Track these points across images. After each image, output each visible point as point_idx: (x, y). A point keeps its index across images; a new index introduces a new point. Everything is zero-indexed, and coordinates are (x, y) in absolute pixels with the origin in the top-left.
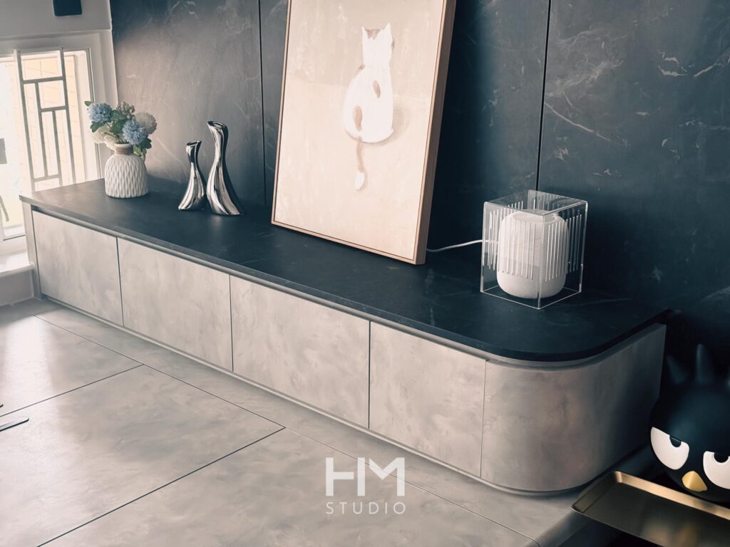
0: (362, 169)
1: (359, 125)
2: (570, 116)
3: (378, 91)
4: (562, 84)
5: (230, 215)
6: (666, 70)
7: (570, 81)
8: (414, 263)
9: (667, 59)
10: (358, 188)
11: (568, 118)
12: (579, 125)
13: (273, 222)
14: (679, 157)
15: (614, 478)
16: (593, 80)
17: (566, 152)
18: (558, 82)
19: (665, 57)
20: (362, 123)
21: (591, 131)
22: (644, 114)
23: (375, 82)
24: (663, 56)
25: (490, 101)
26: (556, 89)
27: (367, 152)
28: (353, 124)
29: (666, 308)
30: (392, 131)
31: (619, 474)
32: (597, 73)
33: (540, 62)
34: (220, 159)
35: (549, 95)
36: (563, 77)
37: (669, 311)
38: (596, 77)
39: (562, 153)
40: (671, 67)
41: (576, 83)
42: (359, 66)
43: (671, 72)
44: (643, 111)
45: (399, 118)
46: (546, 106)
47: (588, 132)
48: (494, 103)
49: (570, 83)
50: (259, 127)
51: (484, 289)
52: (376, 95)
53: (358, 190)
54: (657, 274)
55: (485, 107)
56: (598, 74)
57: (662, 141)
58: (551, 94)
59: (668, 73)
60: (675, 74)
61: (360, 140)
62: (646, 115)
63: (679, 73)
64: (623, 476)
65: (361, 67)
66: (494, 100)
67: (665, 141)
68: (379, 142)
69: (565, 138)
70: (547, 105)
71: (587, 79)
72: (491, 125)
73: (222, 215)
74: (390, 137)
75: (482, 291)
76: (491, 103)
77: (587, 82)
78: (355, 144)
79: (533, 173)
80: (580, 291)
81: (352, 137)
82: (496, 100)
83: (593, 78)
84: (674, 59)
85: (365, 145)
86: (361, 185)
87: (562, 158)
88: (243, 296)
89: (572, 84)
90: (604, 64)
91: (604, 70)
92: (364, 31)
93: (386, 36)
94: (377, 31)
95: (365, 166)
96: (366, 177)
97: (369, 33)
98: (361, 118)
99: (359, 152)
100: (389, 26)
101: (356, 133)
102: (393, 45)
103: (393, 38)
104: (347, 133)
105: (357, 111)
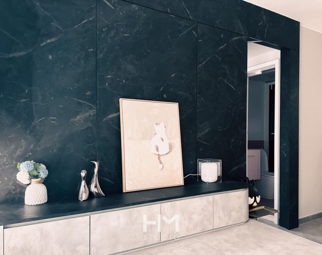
0: (161, 163)
1: (158, 150)
2: (202, 141)
3: (163, 140)
4: (200, 134)
8: (183, 185)
9: (219, 127)
10: (161, 169)
13: (125, 192)
14: (223, 146)
16: (206, 133)
20: (159, 150)
23: (161, 137)
27: (162, 158)
28: (156, 151)
36: (200, 132)
43: (220, 130)
45: (171, 147)
47: (206, 144)
49: (202, 134)
52: (162, 141)
53: (161, 170)
61: (159, 155)
65: (155, 134)
68: (166, 154)
69: (201, 146)
70: (197, 139)
74: (169, 152)
78: (157, 156)
86: (162, 168)
87: (201, 150)
90: (208, 129)
91: (208, 130)
92: (154, 124)
93: (162, 125)
94: (159, 124)
95: (162, 162)
96: (163, 165)
97: (157, 124)
98: (158, 148)
99: (159, 158)
100: (163, 122)
101: (157, 153)
102: (165, 127)
103: (165, 125)
104: (154, 154)
105: (156, 146)
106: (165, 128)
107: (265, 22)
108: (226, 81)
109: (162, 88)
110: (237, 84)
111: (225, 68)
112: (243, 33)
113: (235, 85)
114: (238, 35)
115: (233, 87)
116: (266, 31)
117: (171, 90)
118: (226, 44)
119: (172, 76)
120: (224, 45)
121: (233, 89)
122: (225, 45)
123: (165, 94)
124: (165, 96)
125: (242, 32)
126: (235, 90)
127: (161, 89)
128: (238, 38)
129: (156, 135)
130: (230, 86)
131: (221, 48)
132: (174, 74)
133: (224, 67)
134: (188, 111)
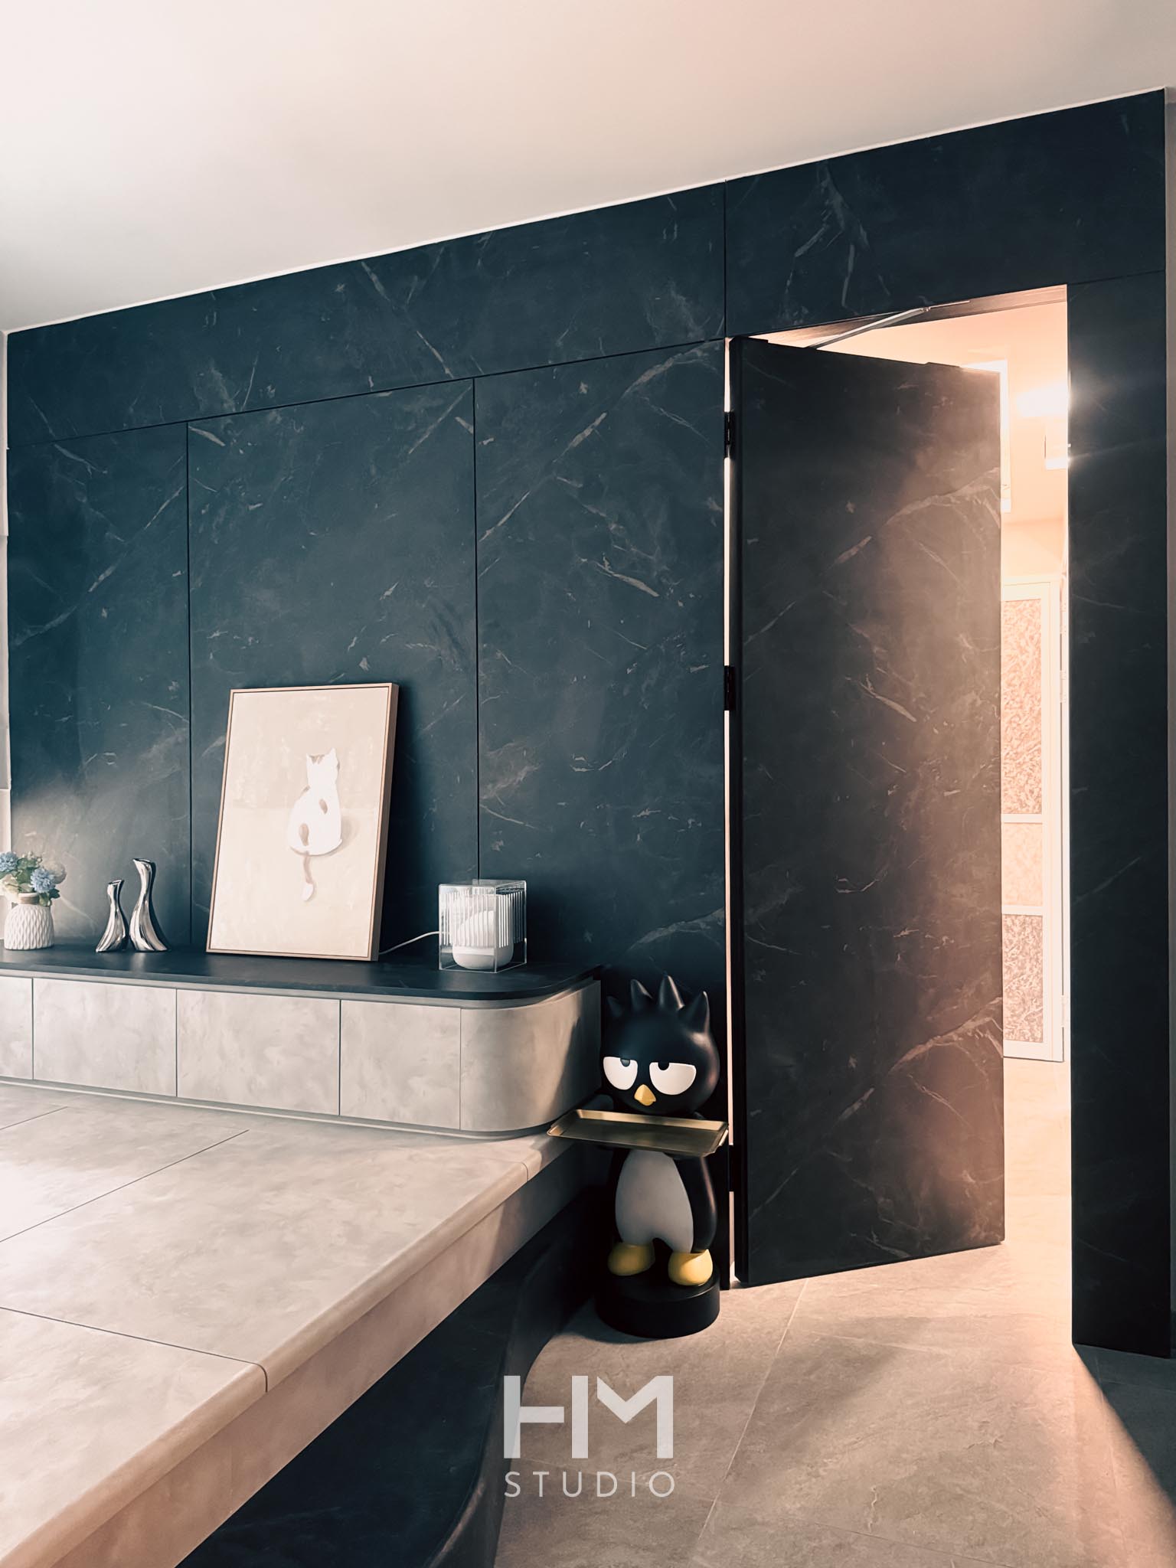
0: (309, 880)
1: (305, 841)
2: (502, 812)
3: (325, 808)
4: (493, 787)
5: (155, 951)
6: (577, 768)
8: (369, 959)
9: (577, 759)
10: (306, 898)
11: (500, 814)
12: (510, 819)
13: (208, 950)
14: (595, 835)
15: (577, 1115)
17: (502, 843)
18: (491, 786)
19: (575, 757)
20: (309, 841)
21: (521, 823)
22: (563, 804)
23: (322, 800)
24: (573, 757)
25: (430, 809)
26: (489, 793)
27: (314, 864)
28: (300, 841)
29: (598, 965)
30: (341, 841)
31: (580, 1112)
32: (521, 776)
33: (473, 771)
34: (147, 891)
35: (483, 797)
36: (494, 782)
37: (600, 967)
38: (522, 779)
39: (498, 845)
40: (580, 765)
41: (505, 786)
42: (304, 788)
43: (581, 768)
44: (563, 802)
45: (347, 830)
46: (481, 808)
47: (518, 824)
48: (434, 810)
49: (501, 785)
50: (185, 865)
51: (443, 967)
52: (322, 812)
53: (306, 901)
54: (588, 936)
55: (426, 815)
56: (523, 776)
57: (580, 823)
58: (485, 797)
59: (579, 770)
60: (584, 770)
61: (307, 854)
62: (566, 804)
63: (586, 768)
64: (584, 1113)
65: (307, 789)
66: (434, 807)
67: (582, 823)
68: (328, 853)
69: (501, 832)
70: (483, 806)
71: (515, 781)
72: (433, 830)
73: (146, 951)
74: (337, 848)
75: (440, 968)
76: (432, 811)
77: (515, 784)
78: (302, 859)
79: (474, 866)
80: (526, 962)
81: (297, 852)
82: (436, 807)
83: (519, 781)
84: (582, 759)
86: (309, 895)
87: (498, 849)
88: (192, 1009)
89: (502, 787)
90: (526, 768)
91: (528, 772)
92: (308, 757)
93: (330, 760)
94: (323, 756)
95: (314, 877)
96: (314, 887)
97: (314, 759)
98: (308, 834)
99: (306, 865)
100: (334, 750)
101: (302, 848)
102: (338, 766)
103: (338, 760)
104: (293, 849)
105: (303, 828)
106: (336, 770)
107: (842, 224)
108: (607, 568)
109: (355, 639)
110: (665, 568)
111: (603, 515)
112: (696, 333)
113: (655, 574)
114: (668, 349)
115: (642, 587)
116: (850, 268)
117: (384, 640)
118: (604, 415)
119: (388, 593)
120: (594, 421)
121: (645, 592)
122: (597, 422)
123: (365, 659)
124: (364, 664)
125: (687, 331)
126: (655, 594)
127: (353, 645)
128: (669, 364)
129: (308, 792)
130: (628, 585)
131: (579, 438)
132: (392, 589)
133: (594, 511)
134: (445, 705)
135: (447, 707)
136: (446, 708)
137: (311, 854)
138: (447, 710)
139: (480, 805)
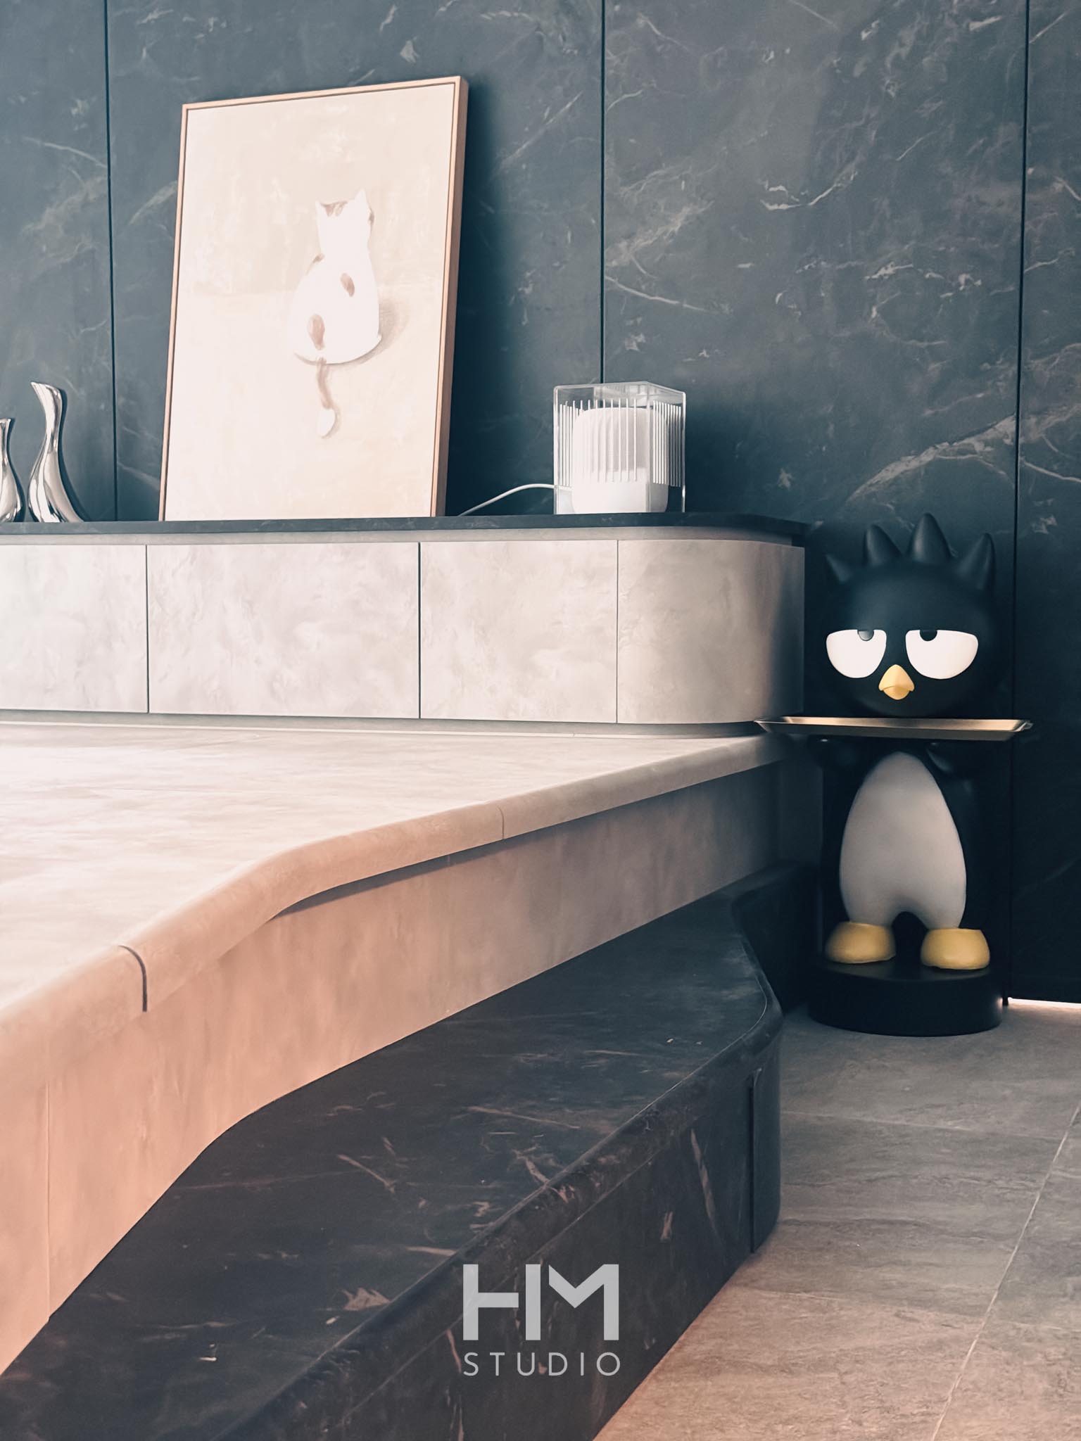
0: (328, 404)
1: (319, 340)
2: (643, 287)
3: (350, 287)
4: (628, 247)
6: (771, 204)
7: (640, 240)
10: (324, 432)
11: (639, 290)
12: (657, 298)
14: (800, 313)
17: (641, 338)
18: (623, 245)
19: (769, 187)
20: (325, 338)
21: (676, 302)
22: (748, 266)
23: (344, 275)
24: (766, 186)
25: (519, 289)
26: (621, 255)
27: (336, 380)
28: (310, 343)
30: (380, 338)
31: (787, 718)
32: (677, 224)
33: (595, 222)
34: (55, 432)
35: (610, 265)
36: (630, 236)
38: (676, 229)
39: (636, 342)
40: (778, 198)
41: (648, 242)
43: (779, 205)
44: (746, 263)
45: (388, 321)
46: (607, 280)
47: (671, 305)
48: (528, 291)
49: (640, 242)
50: (105, 405)
52: (346, 293)
53: (323, 437)
54: (785, 479)
55: (513, 298)
56: (679, 225)
57: (775, 296)
58: (614, 263)
59: (775, 207)
60: (784, 207)
61: (322, 363)
62: (751, 267)
63: (788, 204)
65: (318, 259)
66: (527, 287)
67: (779, 295)
68: (358, 359)
70: (610, 279)
71: (665, 233)
72: (524, 323)
74: (376, 348)
76: (523, 292)
77: (665, 237)
78: (314, 370)
81: (306, 361)
82: (531, 285)
83: (674, 231)
84: (781, 188)
85: (331, 368)
86: (329, 428)
87: (635, 348)
89: (643, 244)
90: (686, 210)
91: (687, 218)
92: (317, 205)
93: (358, 209)
94: (343, 204)
95: (335, 399)
96: (338, 414)
97: (329, 208)
98: (322, 331)
99: (322, 379)
100: (362, 193)
101: (314, 354)
102: (372, 218)
103: (371, 209)
104: (299, 357)
105: (315, 321)
106: (367, 225)
109: (394, 10)
117: (442, 9)
123: (409, 44)
124: (407, 50)
127: (388, 20)
129: (322, 264)
134: (546, 114)
135: (550, 116)
136: (548, 120)
137: (327, 363)
138: (551, 121)
139: (606, 277)
